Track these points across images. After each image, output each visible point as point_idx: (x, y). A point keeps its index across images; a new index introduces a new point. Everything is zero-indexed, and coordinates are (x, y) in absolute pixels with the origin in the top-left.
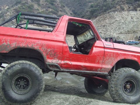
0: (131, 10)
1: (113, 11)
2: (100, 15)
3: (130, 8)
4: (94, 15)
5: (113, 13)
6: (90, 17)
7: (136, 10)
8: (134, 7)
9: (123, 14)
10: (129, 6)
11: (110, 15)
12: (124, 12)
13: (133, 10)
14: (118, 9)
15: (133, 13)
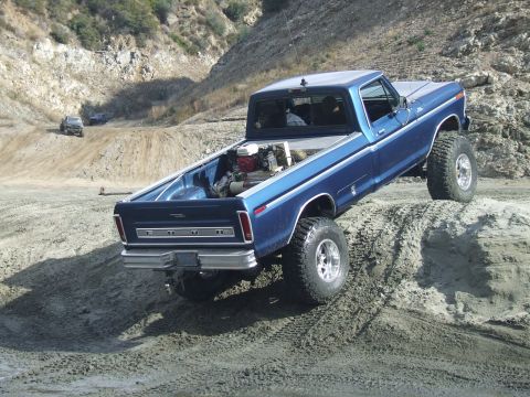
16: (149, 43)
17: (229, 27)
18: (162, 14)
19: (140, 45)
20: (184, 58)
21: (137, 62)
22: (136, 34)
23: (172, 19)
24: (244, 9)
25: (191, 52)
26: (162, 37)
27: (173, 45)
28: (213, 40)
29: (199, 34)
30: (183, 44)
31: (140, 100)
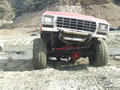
0: (71, 5)
1: (58, 5)
2: (45, 8)
3: (70, 2)
4: (40, 8)
5: (58, 6)
6: (35, 9)
7: (75, 5)
8: (73, 2)
9: (66, 8)
10: (70, 1)
11: (55, 8)
12: (66, 6)
13: (73, 5)
14: (62, 3)
15: (73, 7)
16: (3, 20)
17: (12, 18)
18: (3, 16)
19: (2, 20)
20: (7, 21)
21: (2, 22)
22: (1, 19)
23: (5, 17)
24: (13, 16)
25: (8, 21)
26: (4, 19)
27: (5, 20)
28: (10, 19)
29: (8, 19)
30: (6, 20)
31: (3, 26)
